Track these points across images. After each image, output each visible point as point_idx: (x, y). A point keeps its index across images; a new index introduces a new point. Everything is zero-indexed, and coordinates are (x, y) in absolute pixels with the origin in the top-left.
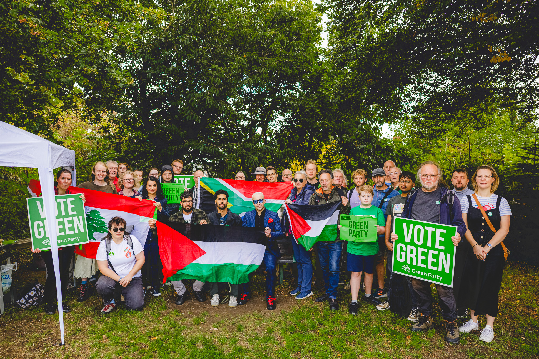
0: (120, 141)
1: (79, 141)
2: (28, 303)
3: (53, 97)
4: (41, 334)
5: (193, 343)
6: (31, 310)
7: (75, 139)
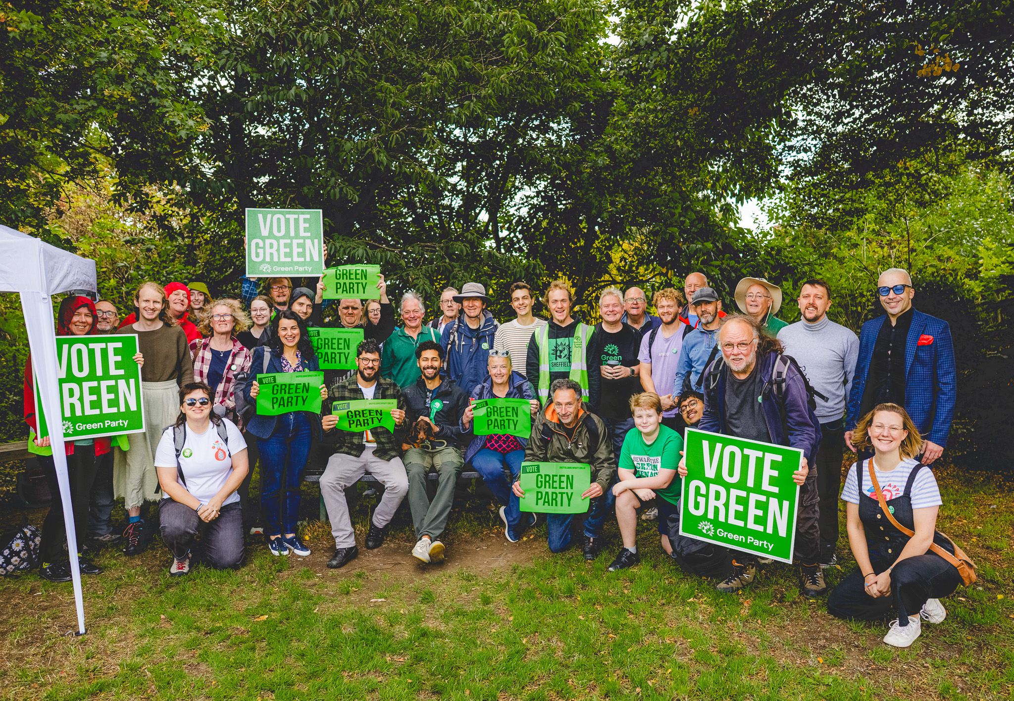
0: (193, 241)
1: (107, 244)
2: (11, 563)
3: (48, 153)
4: (39, 618)
5: (335, 624)
6: (17, 577)
7: (99, 240)
